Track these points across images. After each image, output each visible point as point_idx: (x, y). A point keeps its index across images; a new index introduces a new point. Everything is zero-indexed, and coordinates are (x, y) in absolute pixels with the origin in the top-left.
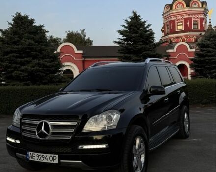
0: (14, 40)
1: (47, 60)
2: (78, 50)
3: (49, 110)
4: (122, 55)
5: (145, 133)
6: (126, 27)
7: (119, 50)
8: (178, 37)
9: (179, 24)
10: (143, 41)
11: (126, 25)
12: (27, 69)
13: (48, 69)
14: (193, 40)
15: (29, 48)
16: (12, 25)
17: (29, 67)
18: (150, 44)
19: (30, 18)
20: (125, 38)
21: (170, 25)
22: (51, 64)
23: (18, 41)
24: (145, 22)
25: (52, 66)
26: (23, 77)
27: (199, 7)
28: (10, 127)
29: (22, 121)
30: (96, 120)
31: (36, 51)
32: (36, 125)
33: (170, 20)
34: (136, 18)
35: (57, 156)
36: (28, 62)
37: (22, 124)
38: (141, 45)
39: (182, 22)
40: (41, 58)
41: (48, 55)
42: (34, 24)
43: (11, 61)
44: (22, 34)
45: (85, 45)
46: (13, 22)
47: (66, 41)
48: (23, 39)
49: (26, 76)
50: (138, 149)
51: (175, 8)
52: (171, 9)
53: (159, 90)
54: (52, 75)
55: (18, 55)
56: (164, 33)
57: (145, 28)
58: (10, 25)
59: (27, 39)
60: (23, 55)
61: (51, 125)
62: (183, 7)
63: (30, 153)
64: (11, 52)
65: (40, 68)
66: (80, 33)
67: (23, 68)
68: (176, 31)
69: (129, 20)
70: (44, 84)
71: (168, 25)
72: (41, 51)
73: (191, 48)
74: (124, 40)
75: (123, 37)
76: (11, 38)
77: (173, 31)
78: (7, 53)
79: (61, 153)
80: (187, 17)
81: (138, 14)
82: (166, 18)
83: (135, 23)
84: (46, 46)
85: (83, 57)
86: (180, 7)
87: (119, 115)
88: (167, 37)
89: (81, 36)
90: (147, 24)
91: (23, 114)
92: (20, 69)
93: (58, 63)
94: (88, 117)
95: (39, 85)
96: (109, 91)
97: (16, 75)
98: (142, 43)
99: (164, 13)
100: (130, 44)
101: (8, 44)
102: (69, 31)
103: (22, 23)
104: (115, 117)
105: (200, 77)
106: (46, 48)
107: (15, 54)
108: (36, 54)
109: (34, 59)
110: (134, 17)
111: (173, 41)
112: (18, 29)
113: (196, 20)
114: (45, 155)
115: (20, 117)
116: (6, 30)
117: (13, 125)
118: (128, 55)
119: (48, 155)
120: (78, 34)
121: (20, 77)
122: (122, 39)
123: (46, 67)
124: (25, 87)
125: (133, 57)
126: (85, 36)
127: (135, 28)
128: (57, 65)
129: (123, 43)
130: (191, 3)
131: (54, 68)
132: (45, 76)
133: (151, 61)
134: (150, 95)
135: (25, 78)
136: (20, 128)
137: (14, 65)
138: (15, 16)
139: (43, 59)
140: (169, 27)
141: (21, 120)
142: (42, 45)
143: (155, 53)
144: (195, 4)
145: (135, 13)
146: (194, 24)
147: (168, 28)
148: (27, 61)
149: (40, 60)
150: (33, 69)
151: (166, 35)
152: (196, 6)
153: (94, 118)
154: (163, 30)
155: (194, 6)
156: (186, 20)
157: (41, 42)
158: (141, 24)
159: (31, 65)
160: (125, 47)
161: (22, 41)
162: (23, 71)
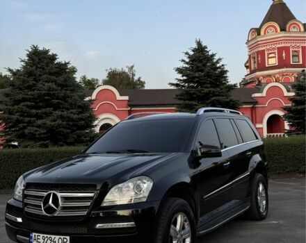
0: (28, 84)
1: (74, 111)
2: (121, 95)
3: (59, 177)
4: (181, 102)
5: (190, 209)
6: (187, 63)
7: (177, 96)
8: (269, 76)
9: (271, 56)
10: (211, 83)
11: (187, 60)
12: (45, 124)
13: (75, 123)
14: (292, 80)
15: (49, 95)
16: (26, 63)
17: (48, 121)
18: (222, 87)
19: (50, 53)
20: (185, 78)
21: (258, 58)
22: (80, 116)
23: (34, 85)
24: (213, 55)
25: (81, 119)
26: (40, 134)
27: (300, 31)
28: (11, 201)
29: (26, 192)
30: (121, 190)
31: (58, 98)
32: (42, 197)
33: (257, 50)
34: (200, 49)
35: (68, 238)
36: (48, 115)
37: (25, 196)
38: (207, 88)
39: (274, 53)
40: (65, 108)
41: (75, 104)
42: (56, 62)
43: (23, 113)
44: (40, 75)
45: (134, 88)
46: (27, 58)
47: (106, 83)
48: (41, 82)
49: (44, 134)
50: (180, 231)
51: (265, 34)
52: (259, 34)
53: (213, 151)
54: (81, 131)
55: (33, 104)
56: (249, 70)
57: (214, 64)
58: (23, 63)
59: (46, 82)
60: (41, 104)
61: (62, 197)
62: (276, 31)
63: (34, 234)
64: (24, 100)
65: (64, 123)
66: (127, 70)
67: (40, 122)
68: (267, 66)
69: (192, 53)
70: (69, 144)
71: (254, 58)
72: (65, 98)
73: (288, 91)
74: (184, 81)
75: (183, 76)
76: (24, 81)
77: (262, 67)
78: (17, 102)
79: (74, 234)
80: (283, 45)
81: (204, 44)
82: (251, 48)
83: (200, 57)
84: (73, 91)
85: (129, 105)
86: (271, 31)
87: (152, 184)
88: (253, 75)
89: (128, 76)
90: (216, 58)
91: (27, 184)
92: (35, 124)
93: (89, 115)
94: (109, 187)
95: (62, 146)
96: (143, 152)
97: (30, 133)
98: (209, 85)
99: (248, 41)
100: (193, 87)
101: (20, 89)
102: (111, 69)
103: (40, 60)
104: (145, 185)
105: (297, 134)
106: (72, 94)
107: (29, 103)
108: (58, 103)
109: (55, 110)
110: (198, 49)
111: (262, 81)
112: (34, 68)
113: (297, 49)
114: (53, 237)
115: (23, 188)
116: (18, 70)
117: (14, 199)
118: (190, 102)
119: (57, 237)
120: (124, 73)
121: (36, 135)
122: (181, 80)
123: (73, 120)
124: (41, 150)
125: (196, 105)
126: (134, 75)
127: (200, 65)
128: (89, 117)
129: (183, 86)
130: (288, 26)
131: (83, 122)
132: (71, 133)
133: (205, 111)
134: (200, 158)
135: (42, 136)
136: (23, 202)
137: (27, 119)
138: (30, 50)
139: (68, 109)
140: (257, 61)
141: (23, 190)
142: (66, 90)
143: (228, 100)
144: (294, 27)
145: (199, 43)
146: (293, 56)
147: (255, 63)
148: (45, 113)
149: (63, 111)
150: (53, 123)
151: (252, 72)
152: (295, 30)
153: (119, 188)
154: (248, 65)
155: (292, 29)
156: (280, 50)
157: (66, 86)
158: (208, 58)
159: (51, 118)
160: (185, 91)
161: (40, 85)
162: (39, 126)
